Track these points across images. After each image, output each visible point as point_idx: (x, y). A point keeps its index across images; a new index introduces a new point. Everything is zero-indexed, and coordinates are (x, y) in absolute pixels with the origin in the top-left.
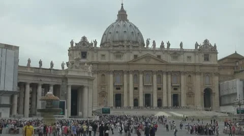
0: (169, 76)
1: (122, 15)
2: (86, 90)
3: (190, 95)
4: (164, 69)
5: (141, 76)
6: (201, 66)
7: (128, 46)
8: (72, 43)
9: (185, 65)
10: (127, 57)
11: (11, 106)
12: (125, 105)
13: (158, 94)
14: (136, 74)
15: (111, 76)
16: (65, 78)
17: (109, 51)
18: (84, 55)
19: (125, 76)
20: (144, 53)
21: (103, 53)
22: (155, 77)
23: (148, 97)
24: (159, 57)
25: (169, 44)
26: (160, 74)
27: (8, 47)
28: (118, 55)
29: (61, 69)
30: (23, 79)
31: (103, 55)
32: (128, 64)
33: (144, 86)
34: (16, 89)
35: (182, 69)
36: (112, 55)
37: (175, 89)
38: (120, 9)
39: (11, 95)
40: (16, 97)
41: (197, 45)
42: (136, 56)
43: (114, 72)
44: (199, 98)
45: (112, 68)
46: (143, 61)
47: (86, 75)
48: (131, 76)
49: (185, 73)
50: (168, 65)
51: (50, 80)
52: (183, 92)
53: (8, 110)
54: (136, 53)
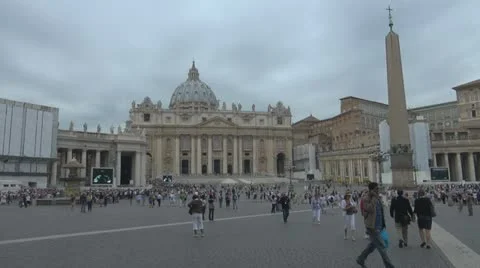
0: (241, 141)
1: (194, 74)
2: (138, 157)
3: (263, 160)
4: (234, 132)
5: (210, 141)
6: (275, 129)
7: (197, 108)
8: (134, 104)
9: (258, 129)
10: (195, 120)
11: (49, 175)
12: (193, 171)
13: (228, 160)
14: (204, 137)
15: (177, 141)
16: (114, 143)
17: (175, 113)
18: (147, 117)
19: (193, 140)
20: (214, 116)
21: (169, 115)
22: (225, 141)
23: (217, 163)
24: (229, 119)
25: (240, 107)
26: (230, 138)
27: (45, 109)
28: (185, 117)
29: (109, 132)
30: (64, 145)
31: (169, 118)
32: (195, 127)
33: (214, 152)
34: (55, 155)
35: (254, 133)
36: (178, 117)
37: (247, 154)
38: (191, 67)
39: (50, 162)
40: (55, 165)
41: (270, 107)
42: (204, 119)
43: (181, 137)
44: (271, 163)
45: (179, 132)
46: (212, 124)
47: (138, 139)
48: (199, 141)
49: (257, 137)
50: (238, 128)
51: (97, 145)
52: (255, 157)
53: (45, 179)
54: (204, 115)
